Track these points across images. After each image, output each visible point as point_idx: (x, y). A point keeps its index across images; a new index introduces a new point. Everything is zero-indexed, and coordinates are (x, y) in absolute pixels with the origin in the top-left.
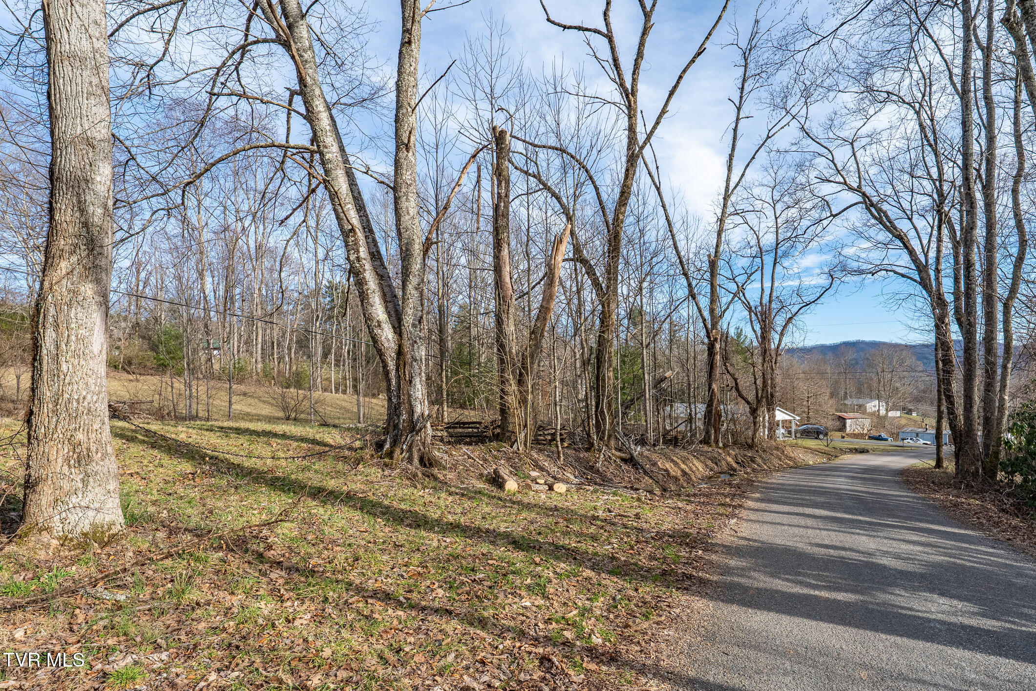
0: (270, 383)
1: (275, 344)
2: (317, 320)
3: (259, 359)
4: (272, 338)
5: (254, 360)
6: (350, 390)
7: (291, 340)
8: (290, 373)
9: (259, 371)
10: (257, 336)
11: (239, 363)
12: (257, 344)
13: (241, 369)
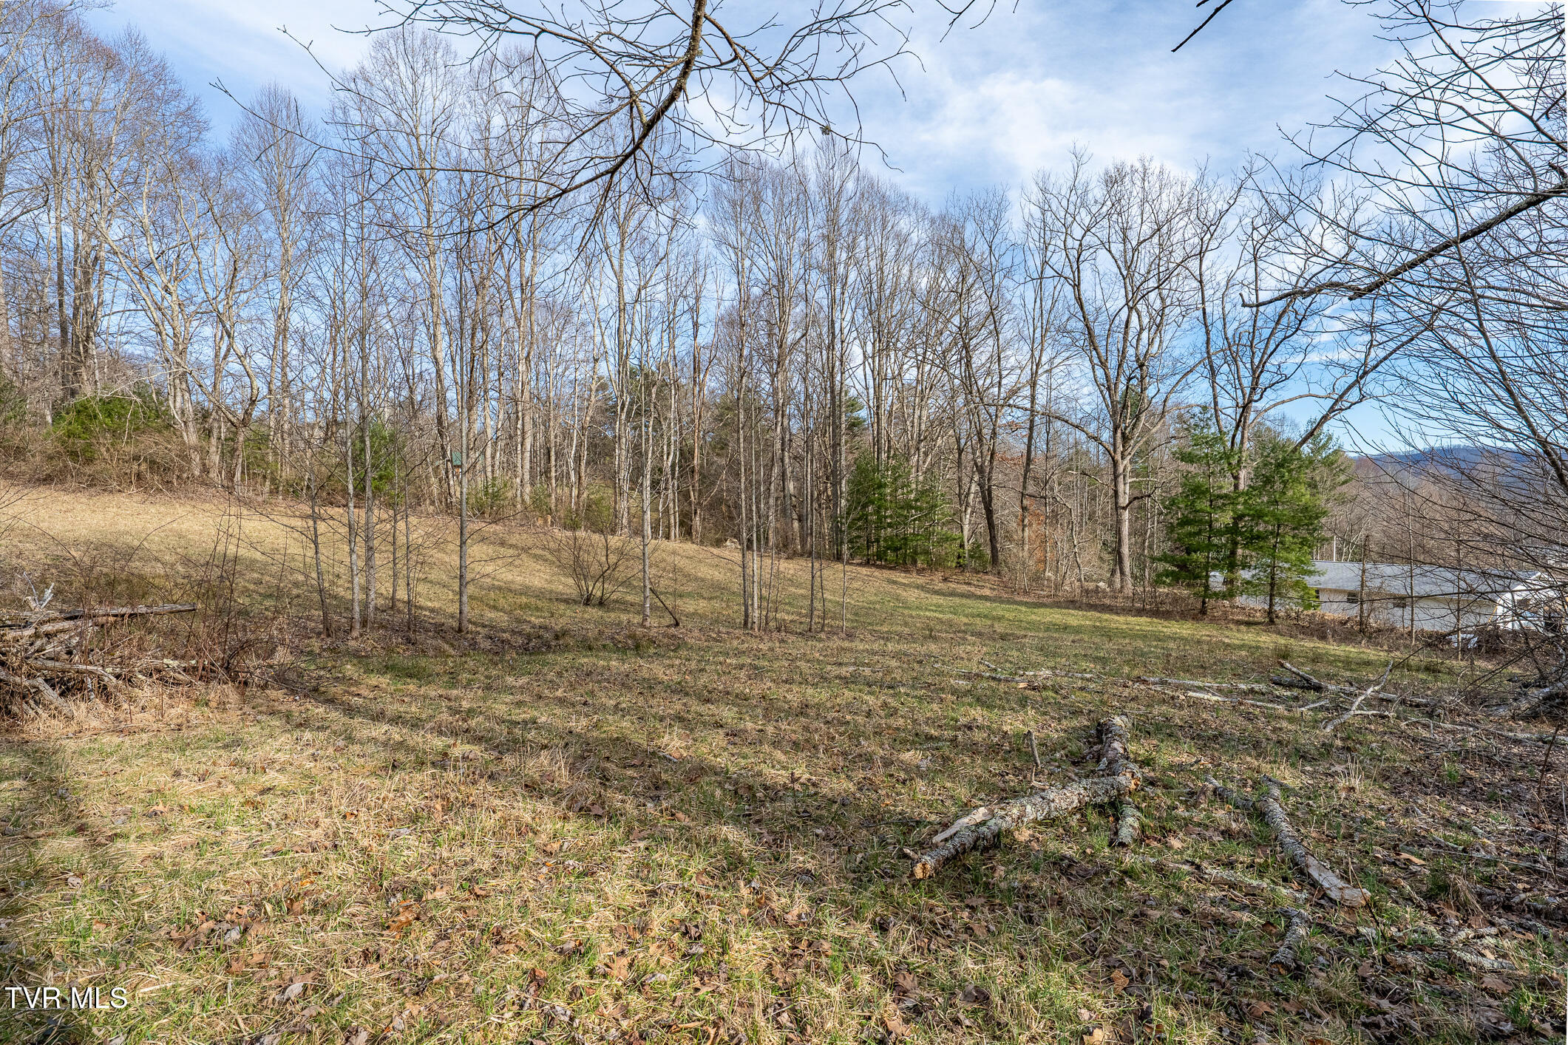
0: (546, 521)
1: (553, 453)
2: (622, 409)
3: (527, 477)
4: (547, 440)
5: (518, 480)
6: (675, 531)
7: (580, 445)
8: (577, 504)
9: (527, 498)
10: (523, 439)
11: (494, 485)
12: (523, 453)
13: (495, 496)
